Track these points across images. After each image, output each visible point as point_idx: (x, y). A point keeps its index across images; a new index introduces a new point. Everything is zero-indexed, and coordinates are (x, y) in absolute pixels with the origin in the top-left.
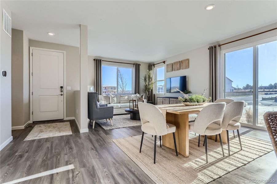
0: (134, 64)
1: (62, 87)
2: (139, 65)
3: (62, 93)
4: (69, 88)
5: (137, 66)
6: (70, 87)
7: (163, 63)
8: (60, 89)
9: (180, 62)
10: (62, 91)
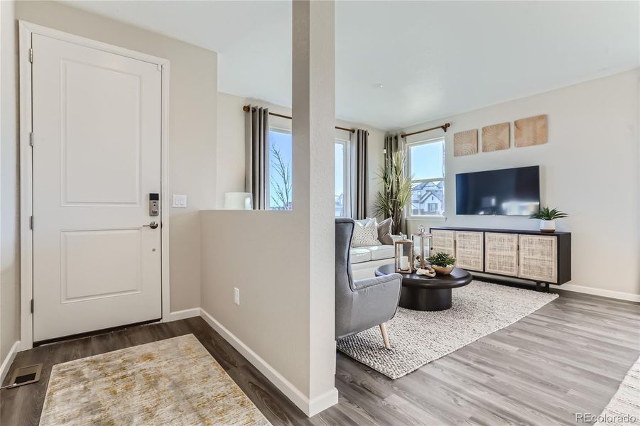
0: (353, 131)
1: (154, 197)
2: (365, 134)
3: (157, 220)
4: (181, 200)
5: (361, 137)
6: (185, 196)
7: (441, 129)
8: (145, 203)
9: (509, 124)
10: (154, 213)
